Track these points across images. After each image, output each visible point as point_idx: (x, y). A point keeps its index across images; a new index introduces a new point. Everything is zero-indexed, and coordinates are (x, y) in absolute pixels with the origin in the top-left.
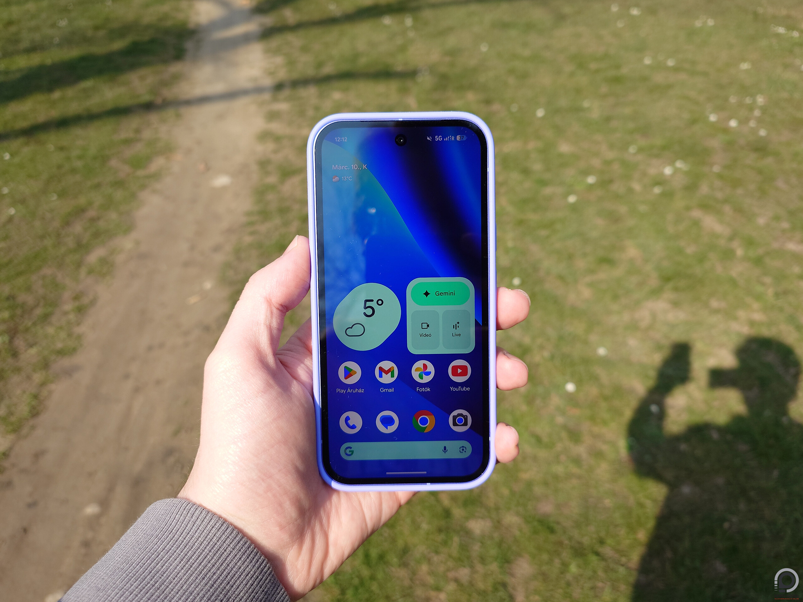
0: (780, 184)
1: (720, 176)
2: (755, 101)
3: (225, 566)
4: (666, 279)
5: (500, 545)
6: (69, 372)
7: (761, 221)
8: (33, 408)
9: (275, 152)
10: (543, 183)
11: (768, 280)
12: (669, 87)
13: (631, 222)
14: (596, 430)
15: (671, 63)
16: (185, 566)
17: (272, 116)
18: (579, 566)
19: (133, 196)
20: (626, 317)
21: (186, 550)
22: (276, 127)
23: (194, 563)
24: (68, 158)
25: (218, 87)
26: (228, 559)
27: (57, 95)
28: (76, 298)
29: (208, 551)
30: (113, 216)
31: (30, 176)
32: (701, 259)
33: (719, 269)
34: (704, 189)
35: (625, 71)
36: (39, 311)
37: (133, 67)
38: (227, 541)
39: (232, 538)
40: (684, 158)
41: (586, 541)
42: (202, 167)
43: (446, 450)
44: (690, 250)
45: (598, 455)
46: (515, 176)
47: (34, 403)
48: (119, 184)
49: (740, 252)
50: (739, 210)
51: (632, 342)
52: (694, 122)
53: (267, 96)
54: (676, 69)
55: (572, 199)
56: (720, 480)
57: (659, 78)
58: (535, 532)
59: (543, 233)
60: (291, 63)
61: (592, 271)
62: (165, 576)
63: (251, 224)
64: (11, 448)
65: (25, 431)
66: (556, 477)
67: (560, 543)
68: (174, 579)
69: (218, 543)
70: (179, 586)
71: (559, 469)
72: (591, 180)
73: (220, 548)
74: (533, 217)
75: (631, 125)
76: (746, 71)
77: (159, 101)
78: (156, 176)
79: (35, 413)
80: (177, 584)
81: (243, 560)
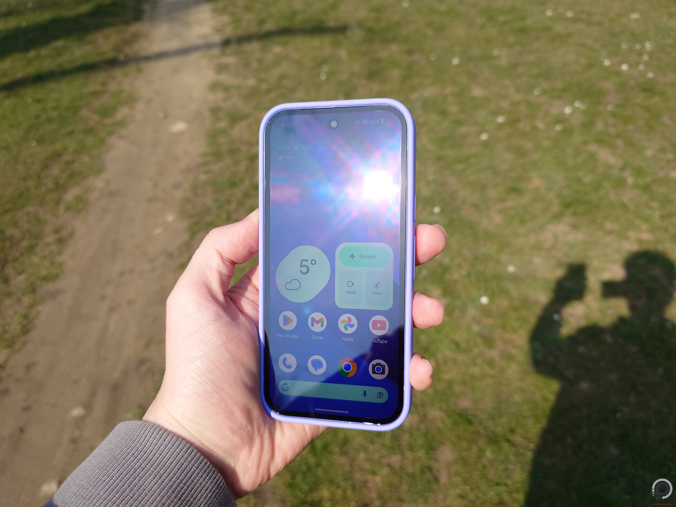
0: (666, 120)
1: (613, 114)
2: (643, 47)
3: (190, 482)
4: (567, 205)
5: (426, 435)
6: (53, 295)
7: (649, 153)
8: (24, 326)
9: (225, 100)
10: (459, 123)
11: (655, 204)
12: (569, 35)
13: (535, 156)
14: (507, 336)
15: (570, 14)
16: (158, 481)
17: (221, 68)
18: (493, 452)
19: (102, 141)
20: (532, 239)
21: (159, 468)
22: (225, 78)
23: (165, 479)
24: (44, 110)
25: (174, 45)
26: (193, 477)
27: (32, 54)
28: (57, 231)
29: (177, 469)
30: (86, 159)
31: (12, 126)
32: (597, 187)
33: (612, 196)
34: (600, 126)
35: (529, 22)
36: (25, 243)
37: (98, 27)
38: (192, 462)
39: (196, 459)
40: (581, 99)
41: (499, 430)
42: (161, 115)
43: (365, 394)
44: (587, 179)
45: (509, 357)
46: (434, 117)
47: (25, 322)
48: (90, 131)
49: (630, 181)
50: (630, 144)
51: (538, 260)
52: (590, 66)
53: (216, 51)
54: (574, 20)
55: (484, 137)
56: (613, 377)
57: (559, 28)
58: (456, 424)
59: (460, 167)
60: (236, 21)
61: (502, 200)
62: (142, 489)
63: (205, 164)
64: (6, 361)
65: (17, 346)
66: (473, 377)
67: (477, 433)
68: (149, 492)
69: (185, 464)
70: (154, 498)
71: (475, 370)
72: (500, 119)
73: (186, 467)
74: (450, 153)
75: (535, 71)
76: (636, 20)
77: (121, 57)
78: (122, 124)
79: (25, 330)
80: (151, 496)
81: (204, 477)
